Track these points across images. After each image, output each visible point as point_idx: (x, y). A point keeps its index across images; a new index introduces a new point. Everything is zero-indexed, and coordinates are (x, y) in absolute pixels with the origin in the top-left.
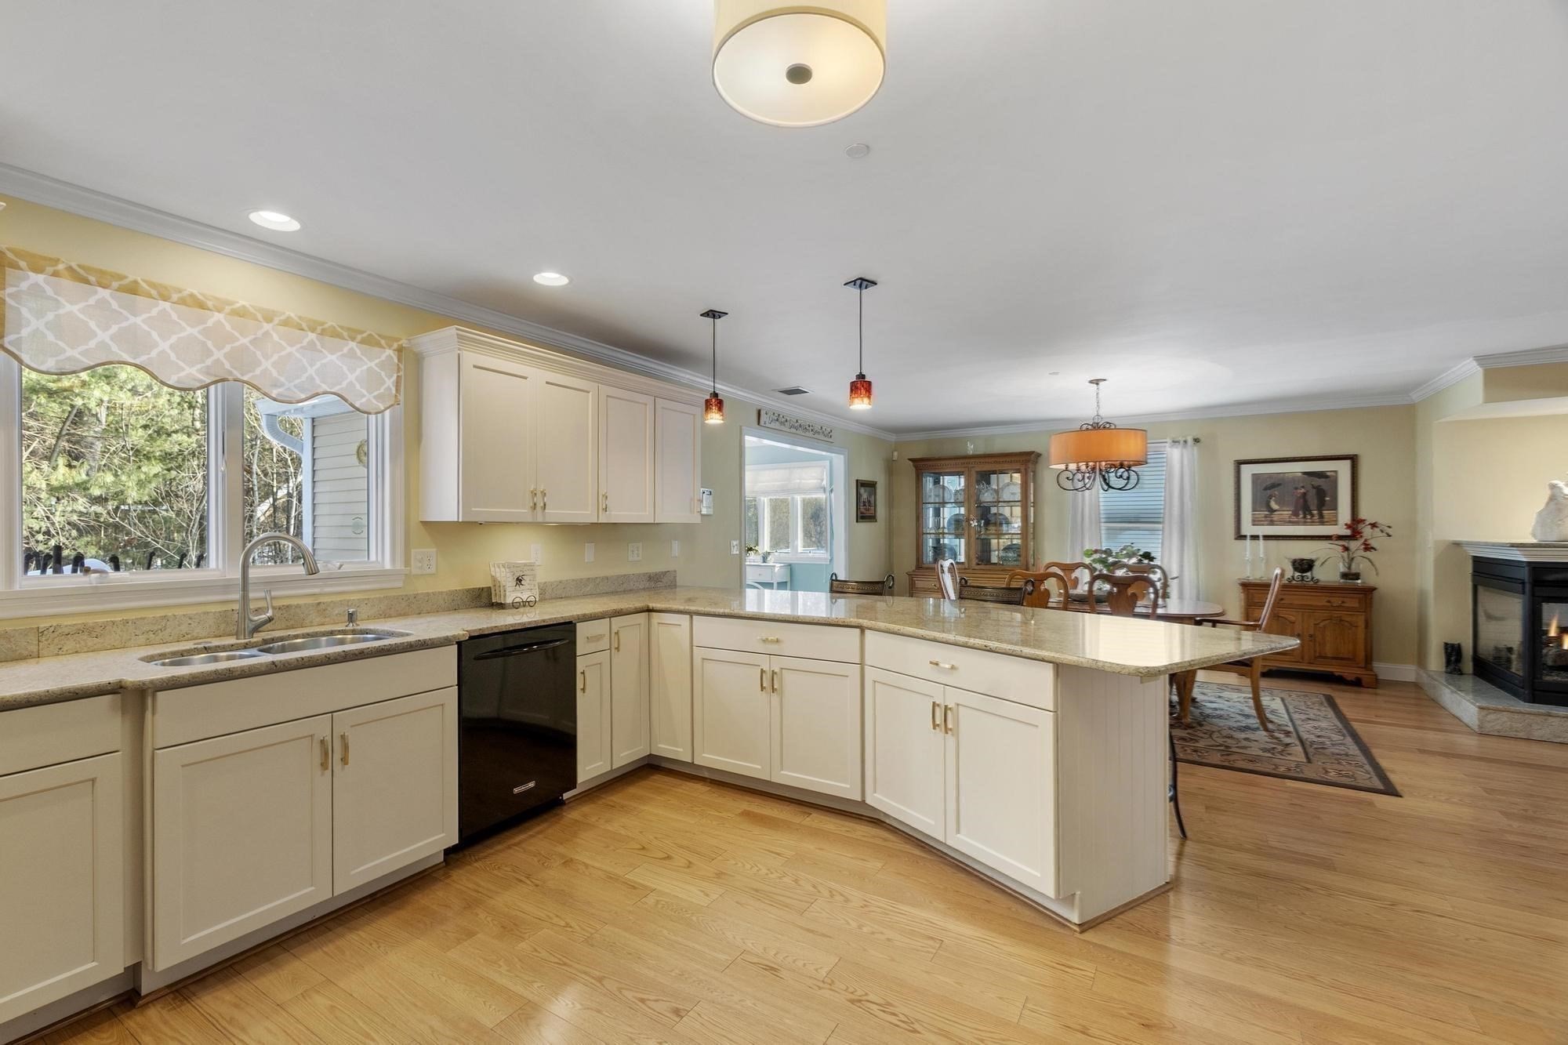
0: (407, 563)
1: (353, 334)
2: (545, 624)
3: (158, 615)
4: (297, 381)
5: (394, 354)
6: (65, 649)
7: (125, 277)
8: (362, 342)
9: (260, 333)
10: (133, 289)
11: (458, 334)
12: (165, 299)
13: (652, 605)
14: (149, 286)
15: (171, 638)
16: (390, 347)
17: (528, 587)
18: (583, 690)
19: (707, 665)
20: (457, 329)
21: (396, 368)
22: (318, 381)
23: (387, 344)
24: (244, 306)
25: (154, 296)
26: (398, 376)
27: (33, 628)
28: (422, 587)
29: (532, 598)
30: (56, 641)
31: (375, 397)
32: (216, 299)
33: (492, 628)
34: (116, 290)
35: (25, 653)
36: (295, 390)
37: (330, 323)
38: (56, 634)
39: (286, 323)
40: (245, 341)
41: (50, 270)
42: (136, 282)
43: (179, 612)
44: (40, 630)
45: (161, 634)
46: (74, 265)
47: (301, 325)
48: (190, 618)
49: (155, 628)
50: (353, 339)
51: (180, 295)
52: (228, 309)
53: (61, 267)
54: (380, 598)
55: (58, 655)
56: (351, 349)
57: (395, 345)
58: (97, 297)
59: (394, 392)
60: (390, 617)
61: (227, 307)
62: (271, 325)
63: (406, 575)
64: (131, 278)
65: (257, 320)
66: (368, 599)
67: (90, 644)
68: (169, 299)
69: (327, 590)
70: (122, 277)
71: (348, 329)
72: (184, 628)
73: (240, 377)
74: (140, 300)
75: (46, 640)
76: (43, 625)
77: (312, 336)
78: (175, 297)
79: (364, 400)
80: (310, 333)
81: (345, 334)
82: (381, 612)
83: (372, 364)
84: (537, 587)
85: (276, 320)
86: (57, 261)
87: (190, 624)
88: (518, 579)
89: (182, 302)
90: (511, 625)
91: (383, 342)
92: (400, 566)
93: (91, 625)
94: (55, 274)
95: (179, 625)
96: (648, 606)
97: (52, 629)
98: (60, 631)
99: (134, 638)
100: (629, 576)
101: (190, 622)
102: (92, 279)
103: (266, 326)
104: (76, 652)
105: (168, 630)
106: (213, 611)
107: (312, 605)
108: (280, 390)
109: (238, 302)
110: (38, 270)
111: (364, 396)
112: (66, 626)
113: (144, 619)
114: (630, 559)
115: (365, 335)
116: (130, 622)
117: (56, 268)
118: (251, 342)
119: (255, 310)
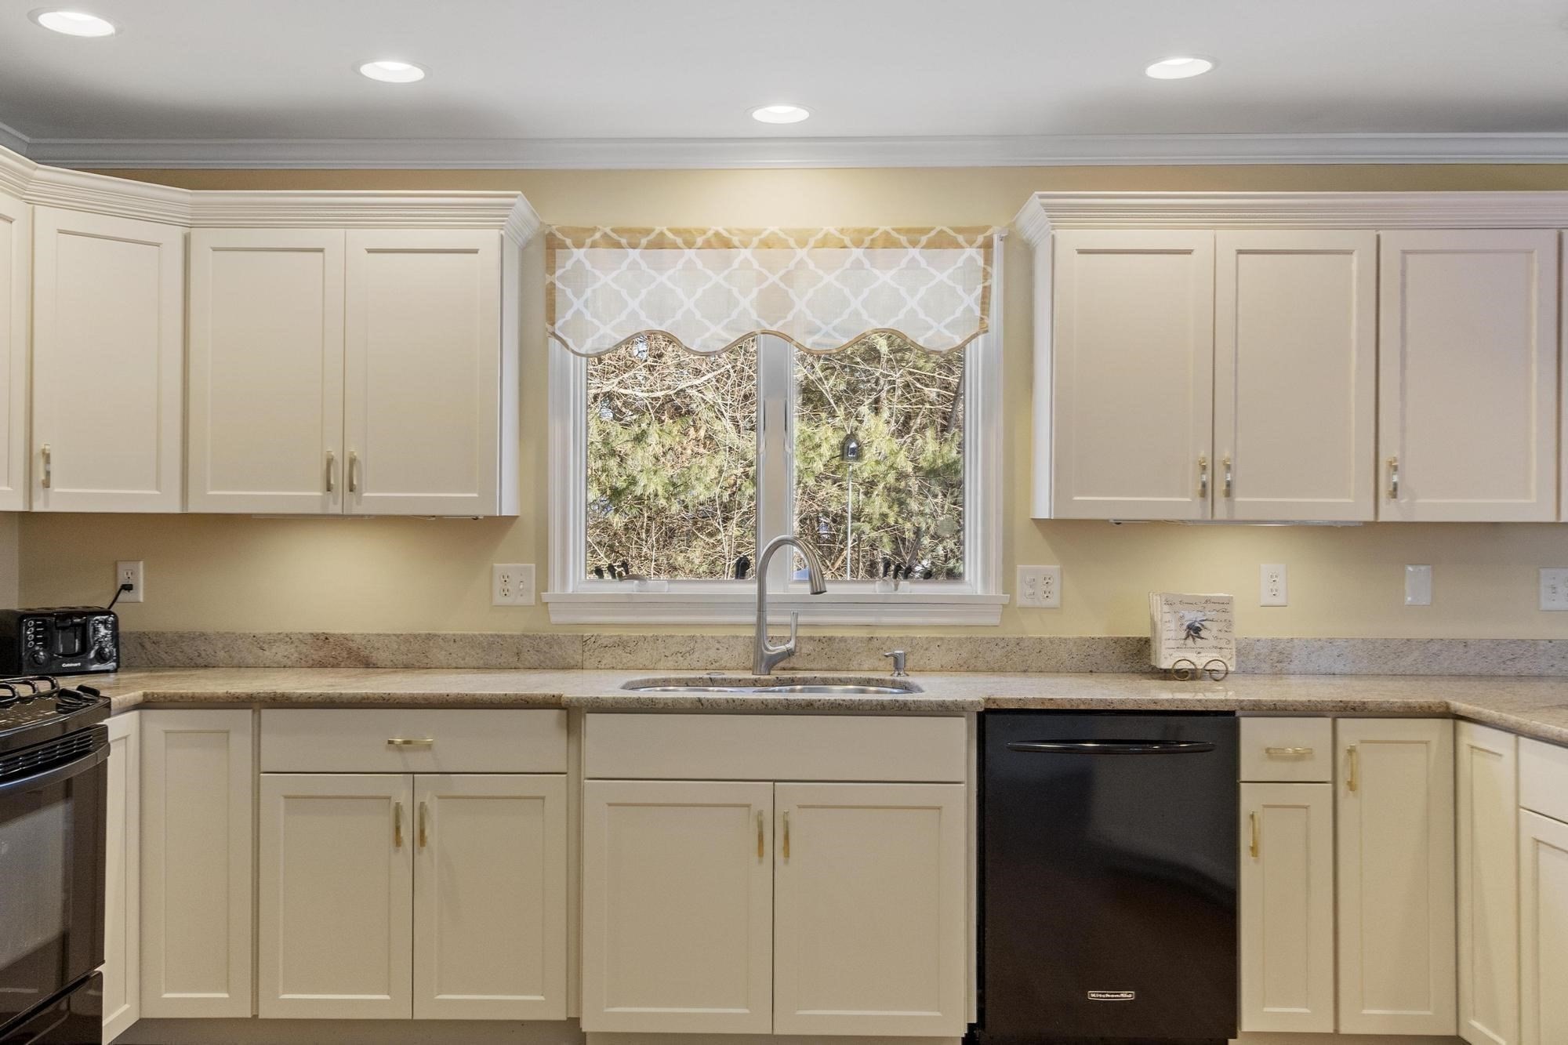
0: (1008, 585)
1: (913, 236)
2: (1158, 708)
3: (687, 634)
4: (836, 322)
5: (978, 253)
6: (604, 662)
7: (653, 230)
8: (930, 245)
9: (792, 265)
10: (659, 244)
11: (1043, 205)
12: (690, 245)
13: (1460, 706)
14: (674, 234)
15: (699, 664)
16: (971, 243)
17: (1215, 643)
18: (1254, 850)
19: (1545, 855)
20: (1041, 197)
21: (981, 275)
22: (865, 316)
23: (967, 241)
24: (773, 233)
25: (680, 245)
26: (985, 288)
27: (577, 636)
28: (1034, 629)
29: (1219, 666)
30: (596, 653)
31: (946, 327)
32: (742, 231)
33: (1043, 701)
34: (646, 248)
35: (573, 663)
36: (836, 335)
37: (882, 228)
38: (597, 644)
39: (824, 243)
40: (774, 278)
41: (589, 241)
42: (662, 234)
43: (708, 633)
44: (585, 639)
45: (689, 658)
46: (608, 230)
47: (842, 240)
48: (719, 642)
49: (683, 650)
50: (914, 244)
51: (704, 237)
52: (755, 240)
53: (598, 235)
54: (960, 639)
55: (598, 668)
56: (913, 259)
57: (980, 239)
58: (628, 260)
59: (978, 313)
60: (976, 670)
61: (754, 239)
62: (806, 250)
63: (1004, 606)
64: (658, 230)
65: (789, 247)
66: (942, 639)
67: (624, 661)
68: (693, 245)
69: (886, 620)
70: (648, 232)
71: (908, 231)
72: (712, 654)
73: (769, 328)
74: (666, 253)
75: (589, 650)
76: (587, 634)
77: (857, 253)
78: (700, 241)
79: (930, 333)
80: (854, 250)
81: (903, 239)
82: (961, 662)
83: (942, 276)
84: (1233, 645)
85: (812, 242)
86: (594, 230)
87: (718, 649)
88: (1190, 627)
89: (708, 245)
90: (1083, 702)
91: (960, 238)
92: (994, 591)
93: (626, 639)
94: (593, 245)
95: (707, 649)
96: (1447, 706)
97: (593, 639)
98: (599, 642)
99: (663, 658)
100: (1535, 642)
101: (718, 646)
102: (624, 241)
103: (801, 253)
104: (613, 668)
105: (696, 655)
106: (744, 635)
107: (861, 640)
108: (816, 338)
109: (765, 229)
110: (579, 245)
111: (930, 328)
112: (605, 637)
113: (672, 637)
114: (1545, 604)
115: (933, 233)
116: (660, 640)
117: (593, 238)
118: (781, 279)
119: (786, 234)
